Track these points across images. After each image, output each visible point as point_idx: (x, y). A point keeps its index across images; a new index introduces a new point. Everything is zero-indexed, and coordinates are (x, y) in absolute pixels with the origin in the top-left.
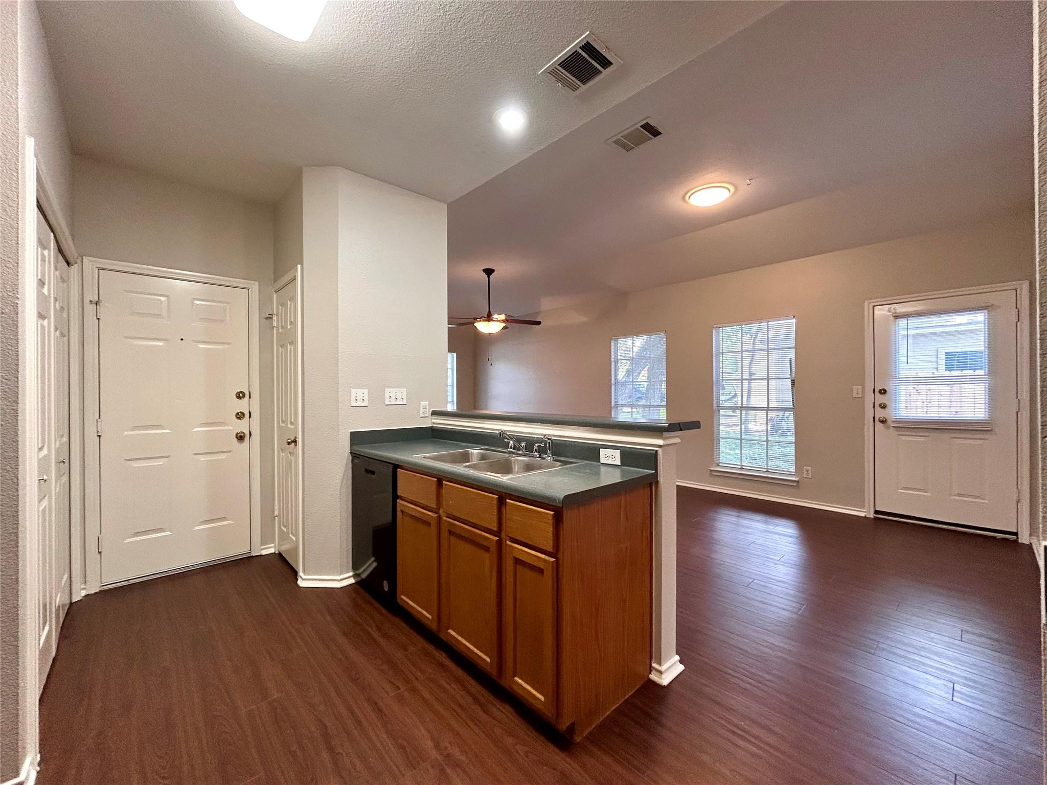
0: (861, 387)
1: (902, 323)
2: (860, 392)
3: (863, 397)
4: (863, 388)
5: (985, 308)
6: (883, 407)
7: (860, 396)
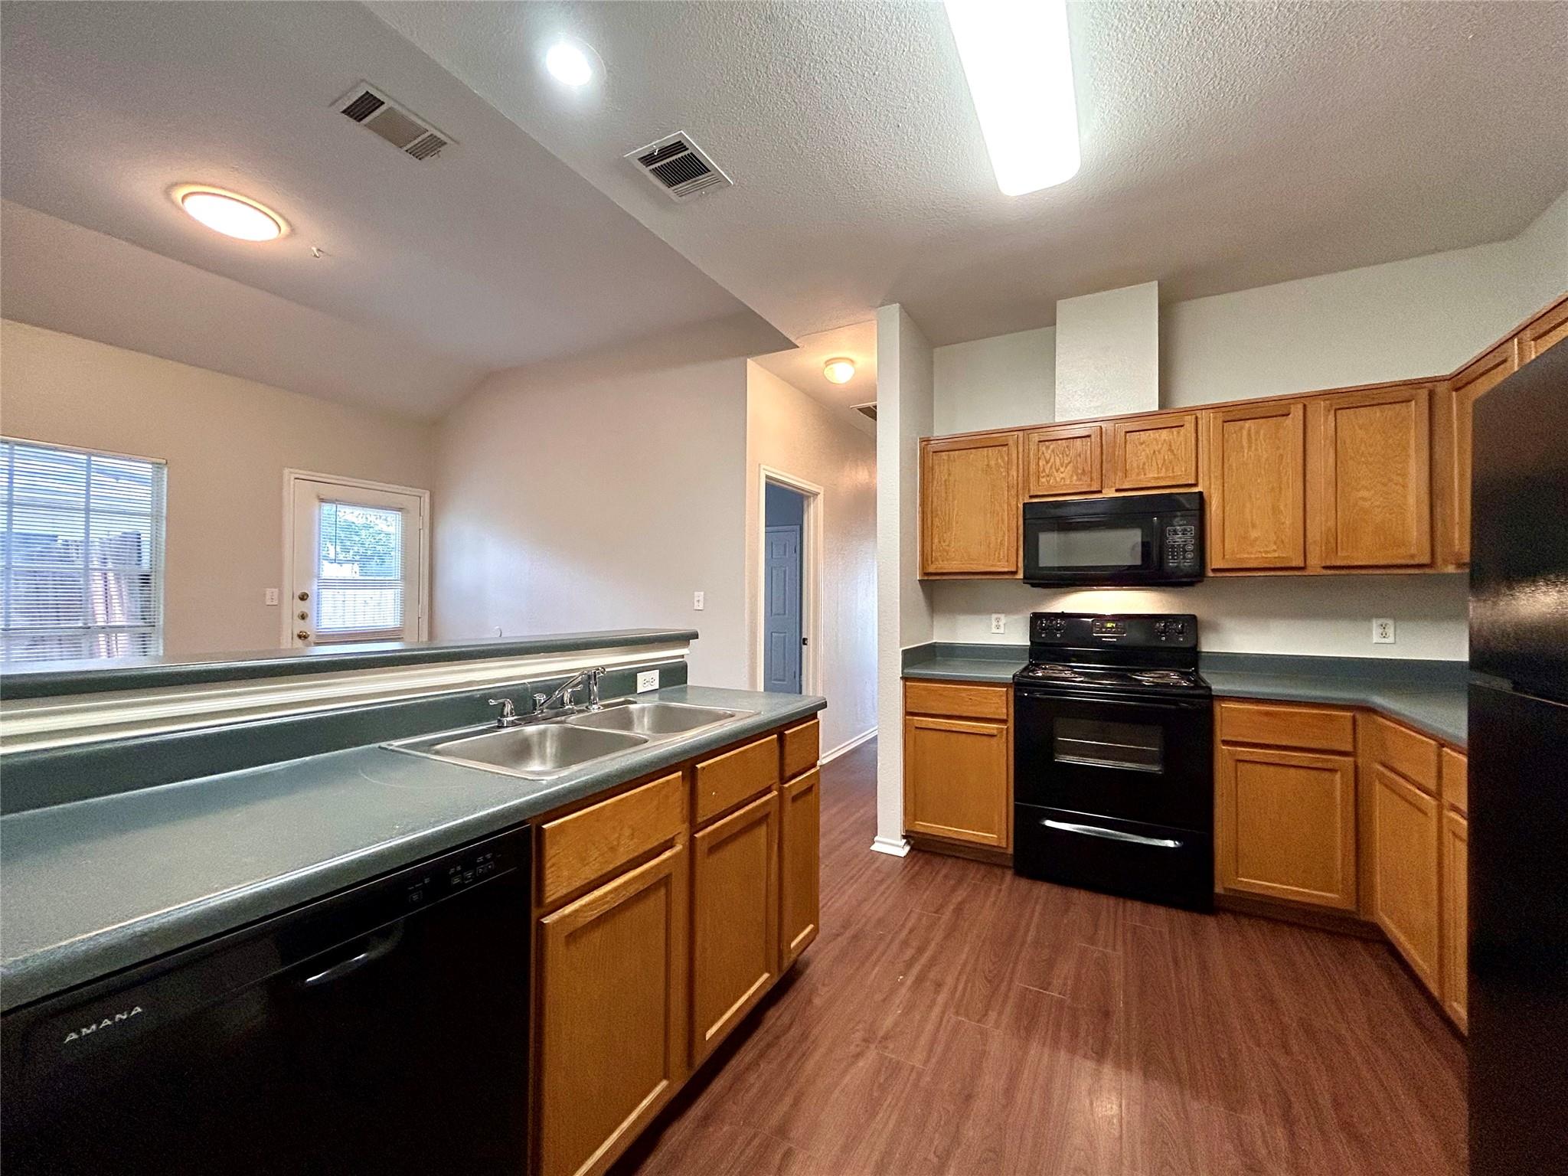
0: (277, 590)
1: (327, 508)
2: (276, 596)
3: (279, 606)
4: (281, 594)
5: (400, 509)
6: (303, 617)
7: (275, 603)
